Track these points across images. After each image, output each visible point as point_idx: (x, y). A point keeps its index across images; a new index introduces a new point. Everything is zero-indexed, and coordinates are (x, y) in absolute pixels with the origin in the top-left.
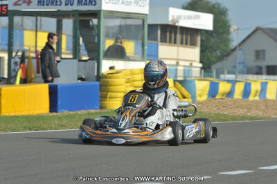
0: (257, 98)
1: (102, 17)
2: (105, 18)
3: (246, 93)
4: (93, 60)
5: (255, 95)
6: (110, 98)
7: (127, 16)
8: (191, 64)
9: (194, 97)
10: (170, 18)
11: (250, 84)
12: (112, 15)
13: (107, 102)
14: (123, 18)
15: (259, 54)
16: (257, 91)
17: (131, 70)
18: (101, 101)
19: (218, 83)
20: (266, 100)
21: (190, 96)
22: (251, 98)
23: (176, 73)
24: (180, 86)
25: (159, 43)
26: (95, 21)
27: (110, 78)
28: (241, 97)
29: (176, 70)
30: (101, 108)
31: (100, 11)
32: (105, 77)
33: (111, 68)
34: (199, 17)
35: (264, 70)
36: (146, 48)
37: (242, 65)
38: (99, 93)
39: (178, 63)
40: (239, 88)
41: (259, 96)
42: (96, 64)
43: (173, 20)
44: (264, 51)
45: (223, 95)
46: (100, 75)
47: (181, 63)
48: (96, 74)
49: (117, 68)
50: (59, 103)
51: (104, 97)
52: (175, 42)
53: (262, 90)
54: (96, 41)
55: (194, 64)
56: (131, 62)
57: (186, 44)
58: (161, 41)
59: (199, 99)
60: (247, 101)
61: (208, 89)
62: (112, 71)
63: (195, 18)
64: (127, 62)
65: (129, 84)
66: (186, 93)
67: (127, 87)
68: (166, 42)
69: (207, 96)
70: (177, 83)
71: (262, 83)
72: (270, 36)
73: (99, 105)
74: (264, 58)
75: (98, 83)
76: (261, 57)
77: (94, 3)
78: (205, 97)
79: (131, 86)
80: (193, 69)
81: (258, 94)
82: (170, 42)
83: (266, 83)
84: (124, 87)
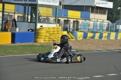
0: (106, 39)
3: (101, 37)
5: (105, 38)
6: (39, 38)
8: (103, 21)
9: (76, 38)
11: (103, 33)
14: (47, 7)
16: (106, 36)
17: (49, 28)
19: (88, 33)
20: (110, 40)
21: (74, 38)
22: (103, 39)
24: (71, 34)
28: (98, 39)
31: (37, 4)
32: (38, 30)
33: (41, 26)
41: (107, 38)
45: (90, 37)
49: (43, 27)
50: (16, 40)
51: (36, 38)
53: (108, 36)
59: (78, 39)
61: (83, 35)
62: (41, 28)
64: (48, 24)
65: (48, 33)
66: (73, 37)
69: (82, 38)
71: (108, 33)
73: (34, 41)
75: (34, 32)
78: (81, 38)
81: (106, 37)
83: (111, 33)
84: (45, 34)
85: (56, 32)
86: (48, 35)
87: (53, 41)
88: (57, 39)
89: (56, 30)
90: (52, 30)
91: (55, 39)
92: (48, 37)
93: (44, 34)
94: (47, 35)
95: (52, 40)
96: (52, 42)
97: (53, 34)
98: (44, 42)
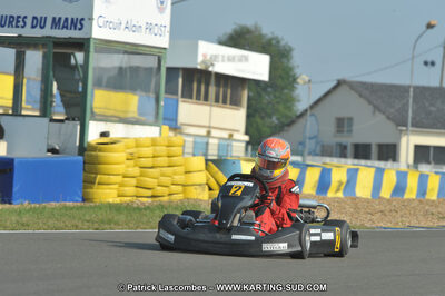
0: (340, 194)
1: (92, 49)
2: (96, 51)
3: (323, 185)
4: (74, 120)
5: (338, 190)
6: (99, 184)
7: (133, 49)
8: (231, 135)
10: (200, 59)
11: (330, 170)
12: (109, 46)
13: (94, 190)
14: (126, 52)
15: (342, 124)
16: (341, 184)
17: (136, 140)
18: (85, 188)
20: (355, 199)
22: (330, 194)
23: (207, 149)
24: (216, 169)
25: (180, 99)
26: (80, 57)
27: (100, 151)
28: (314, 193)
29: (207, 144)
30: (84, 200)
31: (88, 39)
32: (93, 148)
33: (104, 135)
34: (246, 59)
35: (350, 150)
36: (162, 103)
37: (314, 141)
38: (82, 175)
39: (209, 133)
40: (312, 176)
41: (344, 193)
42: (79, 127)
43: (203, 62)
44: (350, 119)
46: (85, 145)
47: (214, 133)
48: (77, 144)
49: (113, 135)
50: (15, 189)
51: (90, 182)
52: (206, 99)
53: (348, 182)
54: (80, 89)
55: (236, 136)
56: (137, 126)
57: (224, 102)
58: (183, 97)
60: (324, 199)
62: (104, 140)
63: (240, 60)
64: (130, 126)
65: (132, 162)
67: (128, 167)
68: (191, 98)
70: (211, 163)
71: (349, 171)
72: (361, 96)
73: (80, 194)
74: (350, 131)
75: (81, 158)
76: (345, 129)
77: (79, 26)
79: (136, 165)
80: (234, 143)
81: (342, 187)
82: (198, 98)
83: (357, 170)
84: (123, 166)
85: (163, 161)
86: (136, 171)
87: (153, 196)
88: (166, 191)
89: (162, 150)
90: (148, 151)
91: (160, 190)
92: (133, 181)
93: (121, 168)
94: (130, 169)
95: (149, 193)
96: (150, 200)
97: (152, 168)
98: (118, 200)
